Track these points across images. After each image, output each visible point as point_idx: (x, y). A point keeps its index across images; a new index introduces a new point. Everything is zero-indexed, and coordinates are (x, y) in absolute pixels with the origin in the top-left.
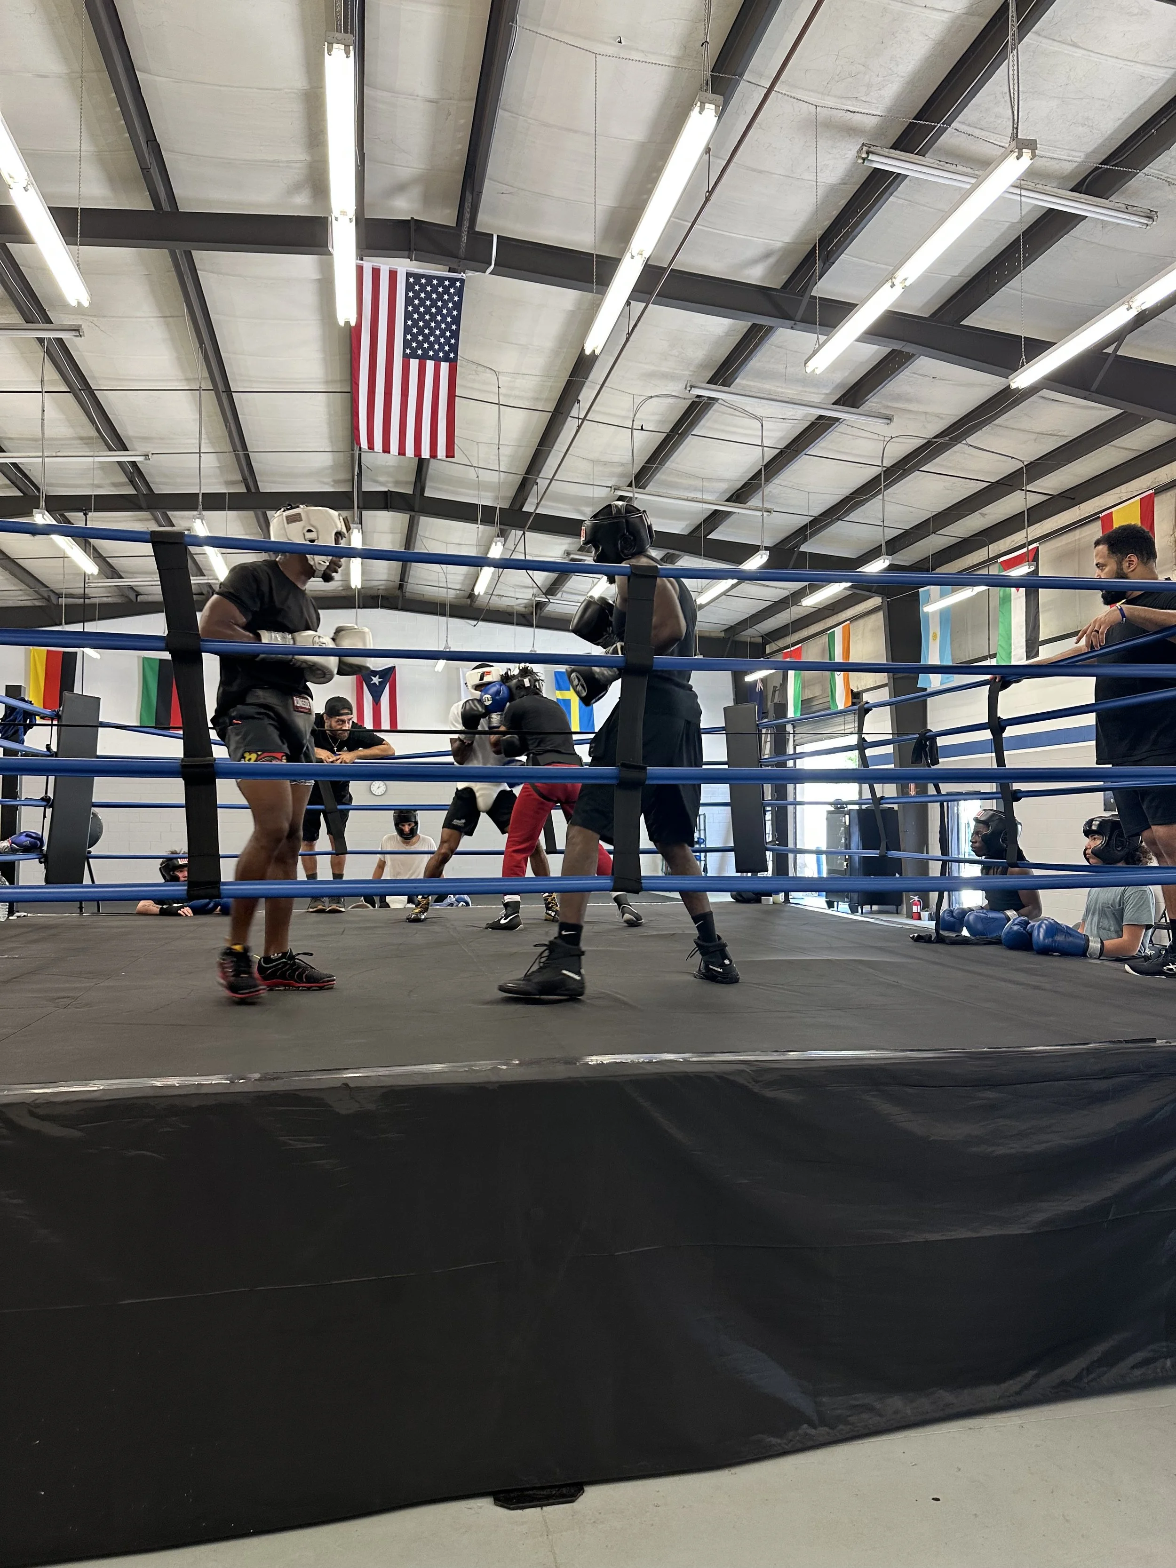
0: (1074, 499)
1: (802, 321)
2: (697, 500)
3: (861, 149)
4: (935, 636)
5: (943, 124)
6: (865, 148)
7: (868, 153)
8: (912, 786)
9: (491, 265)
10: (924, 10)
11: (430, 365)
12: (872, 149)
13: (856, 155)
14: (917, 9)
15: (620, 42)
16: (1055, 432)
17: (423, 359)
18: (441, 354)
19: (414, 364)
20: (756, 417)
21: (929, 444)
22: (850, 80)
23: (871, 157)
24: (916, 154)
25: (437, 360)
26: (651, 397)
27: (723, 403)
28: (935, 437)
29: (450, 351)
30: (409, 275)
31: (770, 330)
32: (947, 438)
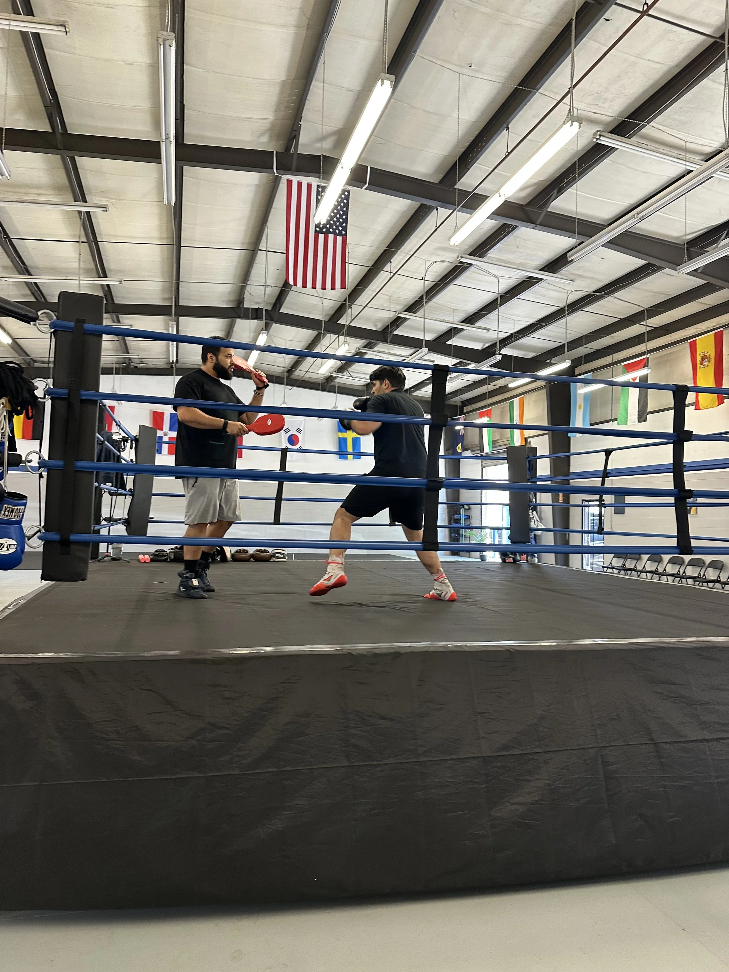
0: (667, 330)
1: (540, 225)
2: (446, 321)
3: (595, 134)
4: (580, 407)
5: (646, 122)
6: (599, 133)
7: (600, 136)
8: (561, 495)
9: (366, 184)
10: (648, 62)
11: (331, 237)
12: (603, 134)
13: (592, 136)
14: (642, 61)
15: (471, 67)
16: (665, 292)
17: (326, 234)
18: (337, 232)
19: (321, 236)
20: (495, 276)
21: (589, 296)
22: (596, 95)
23: (602, 138)
24: (626, 138)
25: (336, 235)
26: (436, 262)
27: (477, 267)
28: (594, 292)
29: (342, 230)
30: (318, 187)
31: (515, 228)
32: (603, 293)
